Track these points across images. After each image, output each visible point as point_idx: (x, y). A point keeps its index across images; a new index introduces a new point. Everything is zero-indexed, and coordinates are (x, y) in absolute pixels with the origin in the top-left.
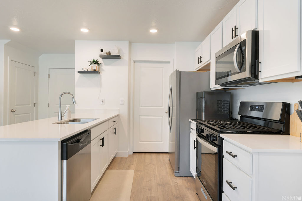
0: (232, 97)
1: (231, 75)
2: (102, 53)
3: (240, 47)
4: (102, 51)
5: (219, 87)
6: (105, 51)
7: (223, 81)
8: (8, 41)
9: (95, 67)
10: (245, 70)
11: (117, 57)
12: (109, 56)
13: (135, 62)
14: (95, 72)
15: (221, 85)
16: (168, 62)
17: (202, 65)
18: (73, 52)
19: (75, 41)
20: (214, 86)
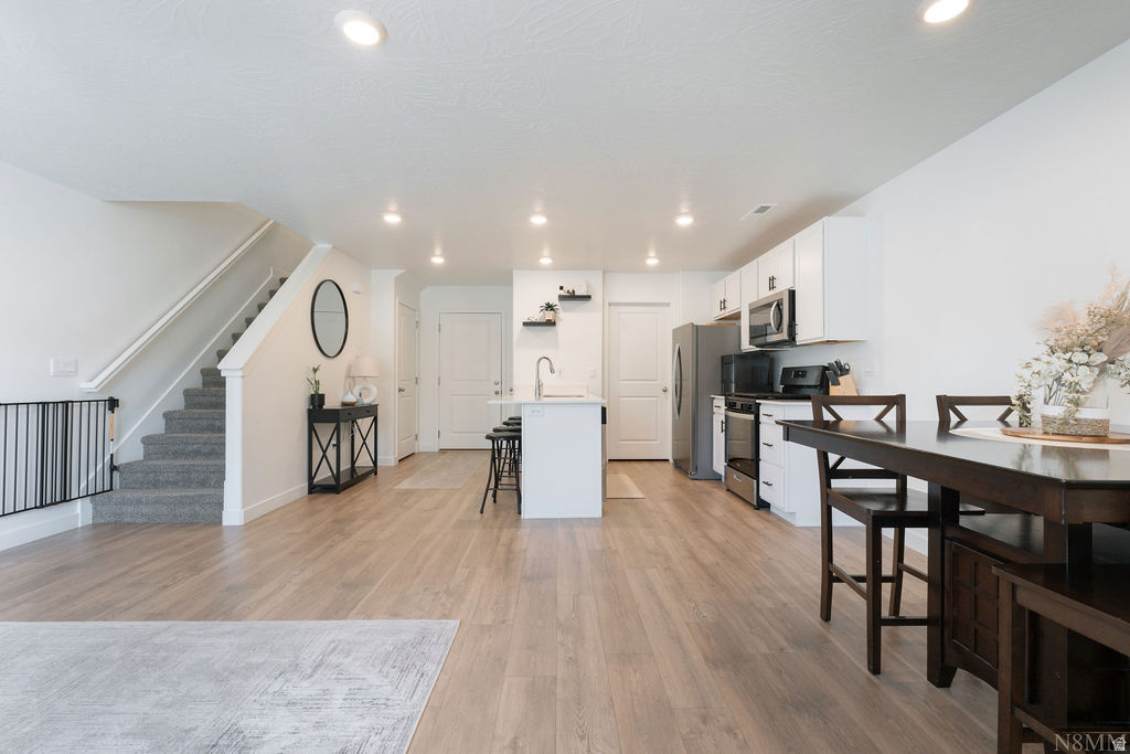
0: (772, 362)
1: (771, 334)
2: (562, 293)
3: (778, 305)
4: (561, 288)
5: (754, 349)
6: (565, 289)
7: (760, 340)
8: (400, 272)
9: (549, 315)
10: (782, 332)
11: (588, 298)
12: (572, 297)
13: (610, 304)
14: (551, 323)
15: (757, 346)
16: (668, 305)
17: (727, 313)
18: (510, 283)
19: (514, 272)
20: (746, 346)
